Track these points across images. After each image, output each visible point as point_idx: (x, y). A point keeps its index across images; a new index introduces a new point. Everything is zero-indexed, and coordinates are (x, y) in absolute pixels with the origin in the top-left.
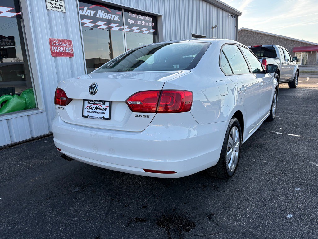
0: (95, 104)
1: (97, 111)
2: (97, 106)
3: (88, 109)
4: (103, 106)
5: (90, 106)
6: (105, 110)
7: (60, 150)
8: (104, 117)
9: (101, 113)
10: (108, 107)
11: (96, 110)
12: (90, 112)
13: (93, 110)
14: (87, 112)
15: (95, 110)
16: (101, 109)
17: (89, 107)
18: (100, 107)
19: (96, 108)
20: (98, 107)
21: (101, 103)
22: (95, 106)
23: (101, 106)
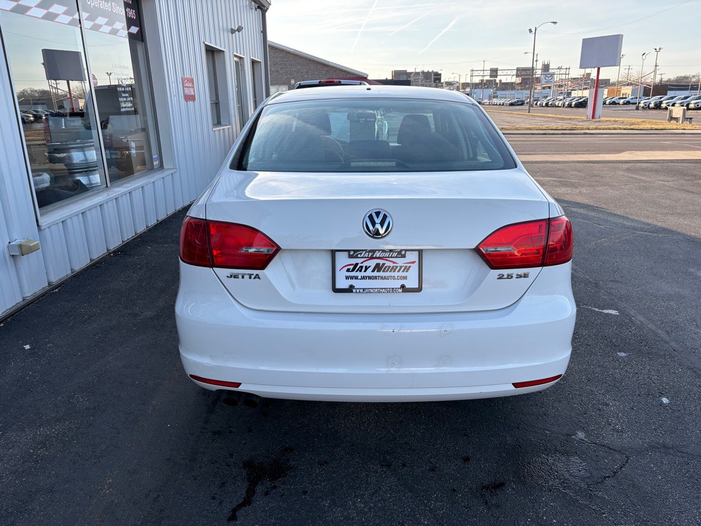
0: (372, 258)
1: (381, 274)
2: (381, 262)
3: (348, 270)
4: (400, 262)
5: (357, 264)
6: (407, 269)
7: (238, 385)
8: (403, 286)
9: (394, 278)
10: (414, 262)
11: (378, 271)
12: (356, 278)
13: (369, 273)
14: (347, 278)
15: (373, 271)
16: (394, 269)
17: (351, 267)
18: (388, 264)
19: (378, 268)
20: (384, 264)
21: (395, 254)
22: (373, 263)
23: (394, 263)
